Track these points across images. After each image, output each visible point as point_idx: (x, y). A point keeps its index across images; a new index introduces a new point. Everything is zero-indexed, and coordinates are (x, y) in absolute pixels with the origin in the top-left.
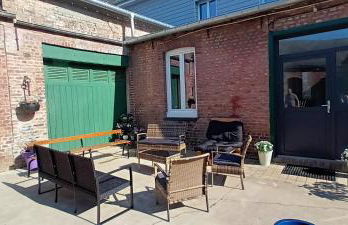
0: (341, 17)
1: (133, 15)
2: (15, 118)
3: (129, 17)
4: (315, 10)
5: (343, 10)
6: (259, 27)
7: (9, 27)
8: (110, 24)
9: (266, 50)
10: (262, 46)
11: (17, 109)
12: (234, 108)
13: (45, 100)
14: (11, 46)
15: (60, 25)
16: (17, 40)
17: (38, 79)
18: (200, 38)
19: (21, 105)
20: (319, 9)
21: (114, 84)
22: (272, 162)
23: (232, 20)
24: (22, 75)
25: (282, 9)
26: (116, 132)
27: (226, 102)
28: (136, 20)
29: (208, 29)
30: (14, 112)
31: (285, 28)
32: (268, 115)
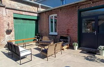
0: (100, 5)
1: (40, 4)
2: (5, 34)
3: (39, 5)
4: (91, 3)
5: (100, 3)
6: (75, 8)
7: (4, 9)
8: (34, 7)
9: (77, 15)
10: (76, 14)
11: (6, 31)
12: (68, 32)
13: (14, 29)
14: (4, 14)
15: (18, 8)
16: (6, 12)
17: (12, 23)
18: (58, 11)
19: (7, 30)
20: (93, 3)
21: (35, 24)
22: (78, 49)
23: (67, 6)
24: (7, 22)
25: (82, 3)
26: (35, 38)
27: (65, 30)
28: (41, 6)
29: (61, 9)
30: (5, 32)
31: (83, 8)
32: (77, 35)
